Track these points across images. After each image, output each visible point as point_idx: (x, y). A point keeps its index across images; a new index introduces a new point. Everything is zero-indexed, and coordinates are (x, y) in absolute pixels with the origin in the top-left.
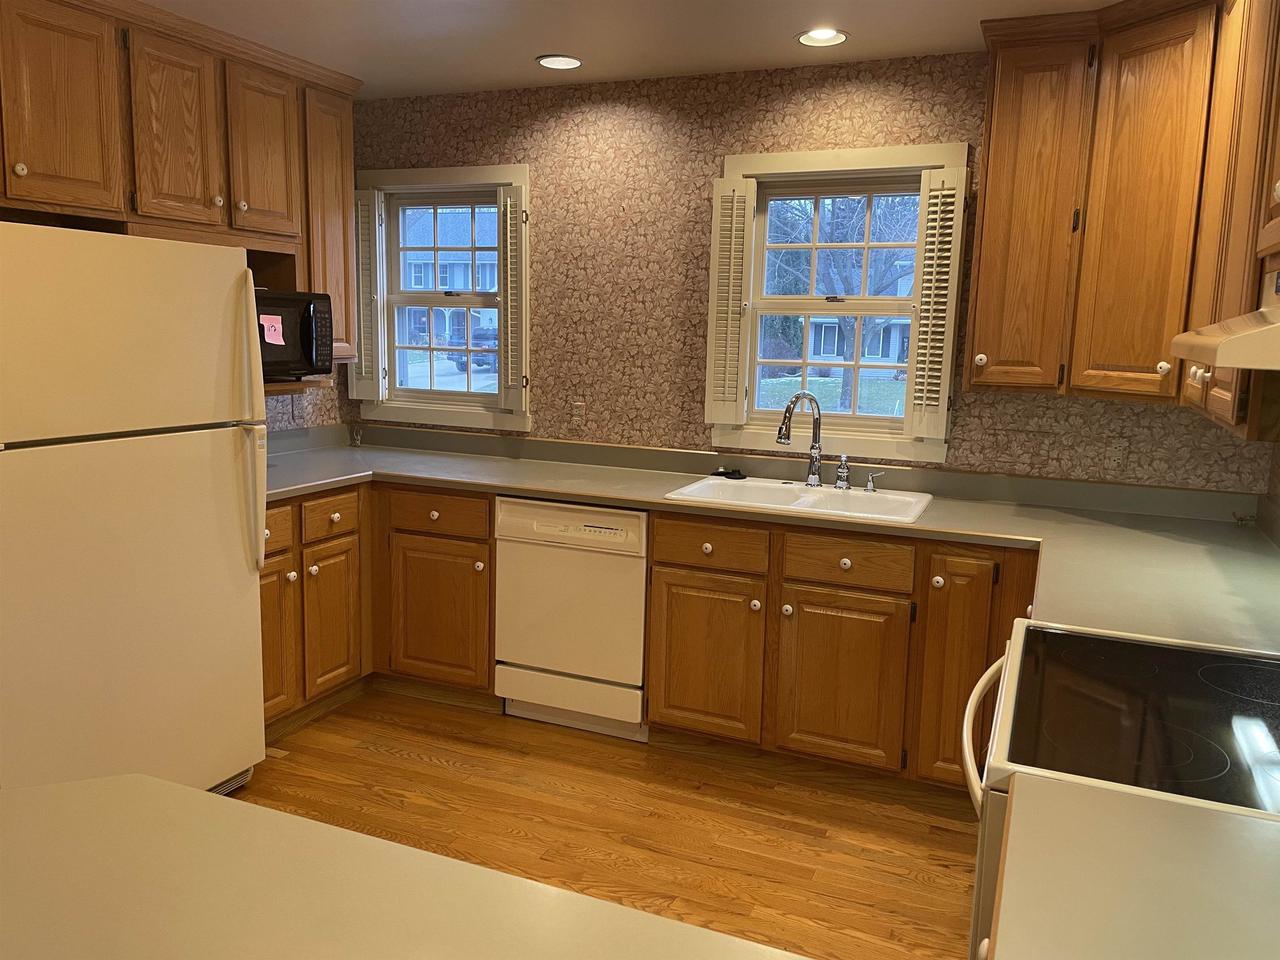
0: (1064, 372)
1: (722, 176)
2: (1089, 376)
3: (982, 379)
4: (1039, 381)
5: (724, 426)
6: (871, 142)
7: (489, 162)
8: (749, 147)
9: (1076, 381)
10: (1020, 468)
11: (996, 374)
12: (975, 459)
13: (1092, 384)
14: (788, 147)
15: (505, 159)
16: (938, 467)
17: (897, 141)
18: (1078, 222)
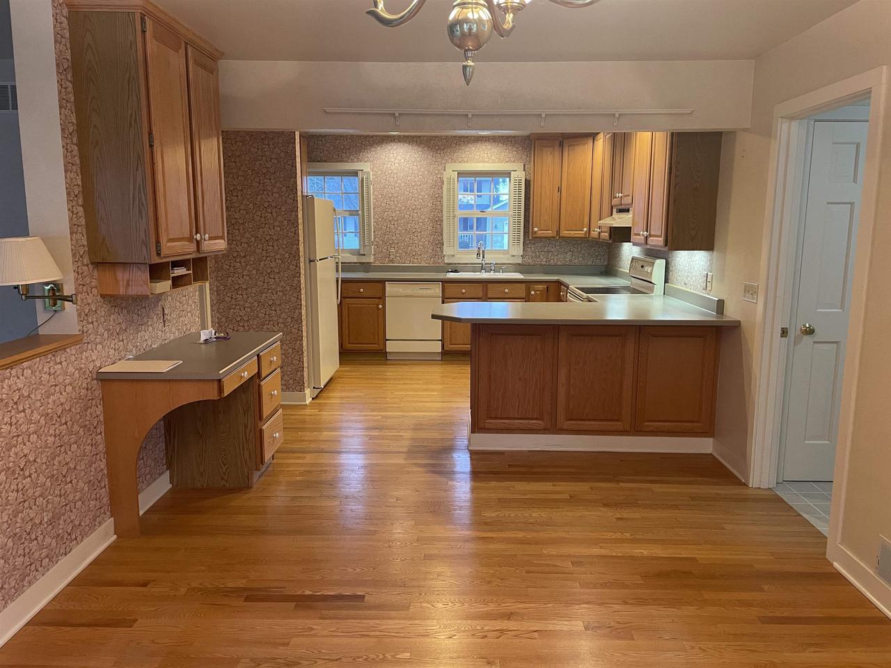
0: (558, 232)
1: (445, 170)
2: (565, 233)
3: (536, 235)
4: (551, 235)
5: (449, 255)
6: (494, 162)
7: (353, 161)
8: (454, 161)
9: (561, 235)
10: (543, 263)
11: (541, 233)
12: (530, 261)
13: (566, 235)
14: (467, 162)
15: (359, 160)
16: (520, 264)
17: (502, 162)
18: (560, 190)
